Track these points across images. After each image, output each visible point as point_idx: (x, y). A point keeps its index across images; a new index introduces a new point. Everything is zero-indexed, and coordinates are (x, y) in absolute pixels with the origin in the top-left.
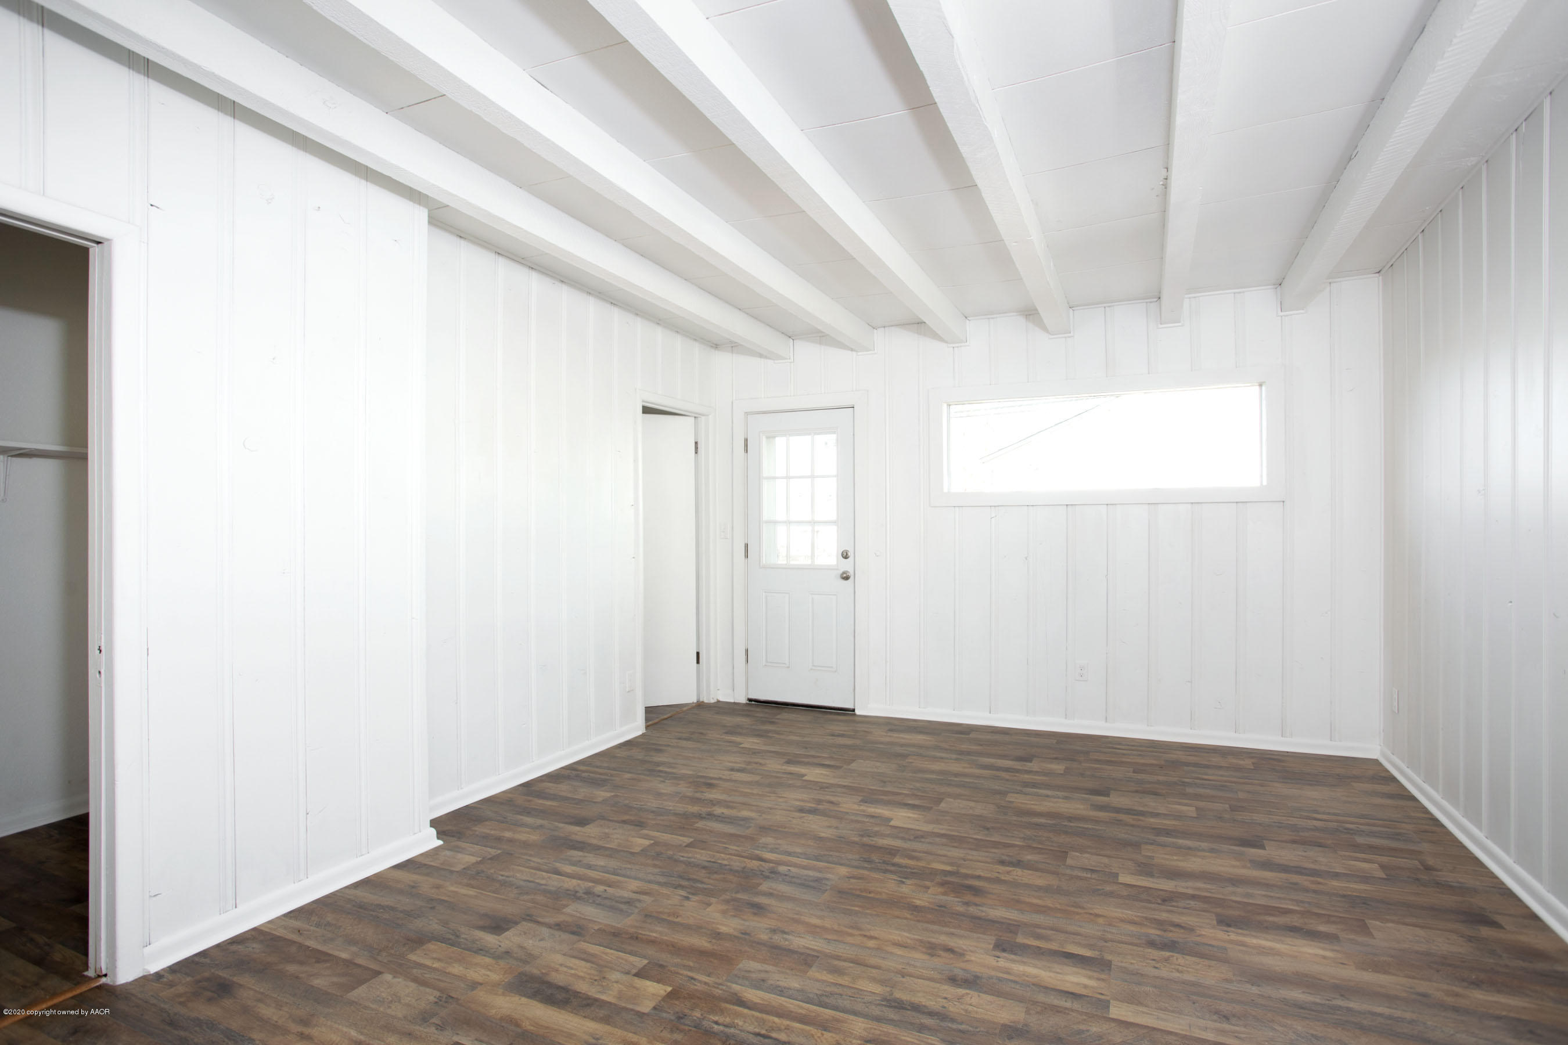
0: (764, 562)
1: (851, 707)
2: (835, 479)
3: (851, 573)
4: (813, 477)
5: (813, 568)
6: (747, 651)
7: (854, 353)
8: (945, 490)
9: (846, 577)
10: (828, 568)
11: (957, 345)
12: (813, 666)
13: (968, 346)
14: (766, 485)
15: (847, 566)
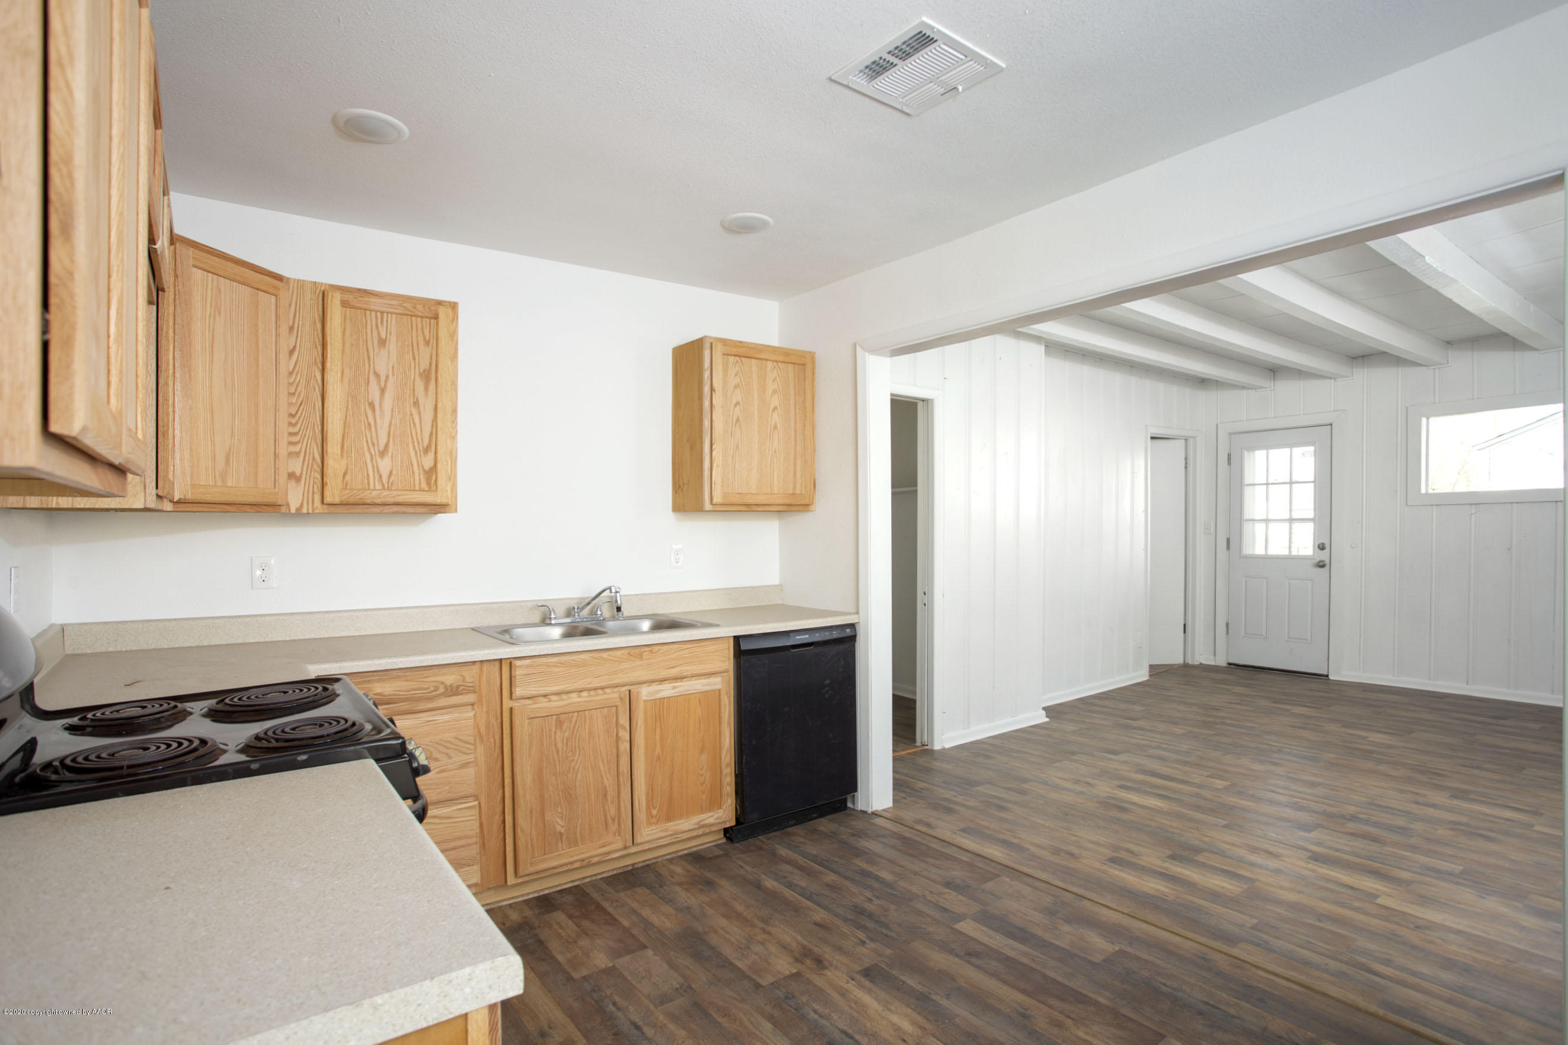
0: (1244, 553)
1: (1326, 673)
2: (1312, 484)
3: (1327, 562)
4: (1291, 483)
5: (1290, 558)
6: (1227, 625)
7: (1333, 381)
8: (1423, 491)
9: (1321, 565)
10: (1304, 558)
11: (1437, 367)
12: (1289, 638)
13: (1450, 366)
14: (1247, 491)
15: (1324, 556)
